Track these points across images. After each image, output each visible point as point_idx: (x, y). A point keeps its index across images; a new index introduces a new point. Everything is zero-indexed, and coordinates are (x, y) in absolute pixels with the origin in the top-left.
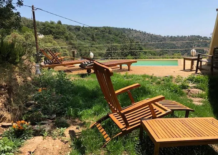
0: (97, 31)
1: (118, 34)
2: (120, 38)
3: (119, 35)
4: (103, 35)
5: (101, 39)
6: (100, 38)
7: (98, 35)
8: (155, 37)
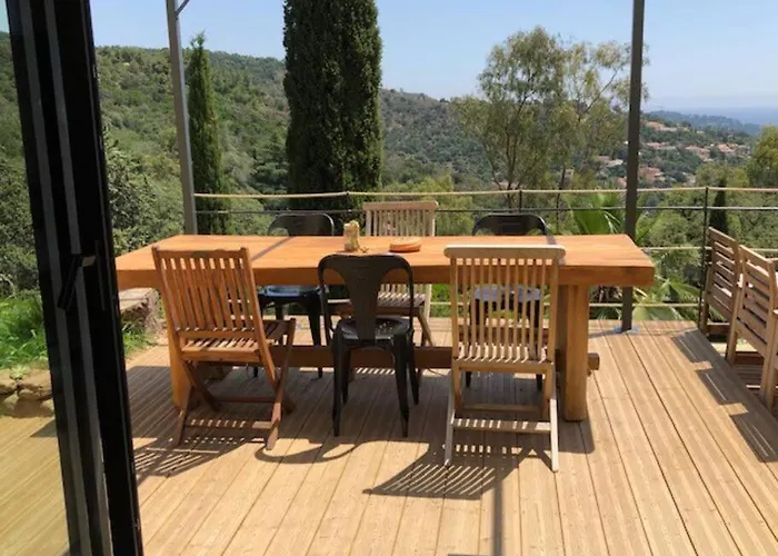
0: (131, 69)
1: (231, 83)
2: (239, 100)
3: (234, 90)
4: (155, 86)
5: (145, 106)
6: (143, 97)
7: (136, 85)
8: (403, 100)
